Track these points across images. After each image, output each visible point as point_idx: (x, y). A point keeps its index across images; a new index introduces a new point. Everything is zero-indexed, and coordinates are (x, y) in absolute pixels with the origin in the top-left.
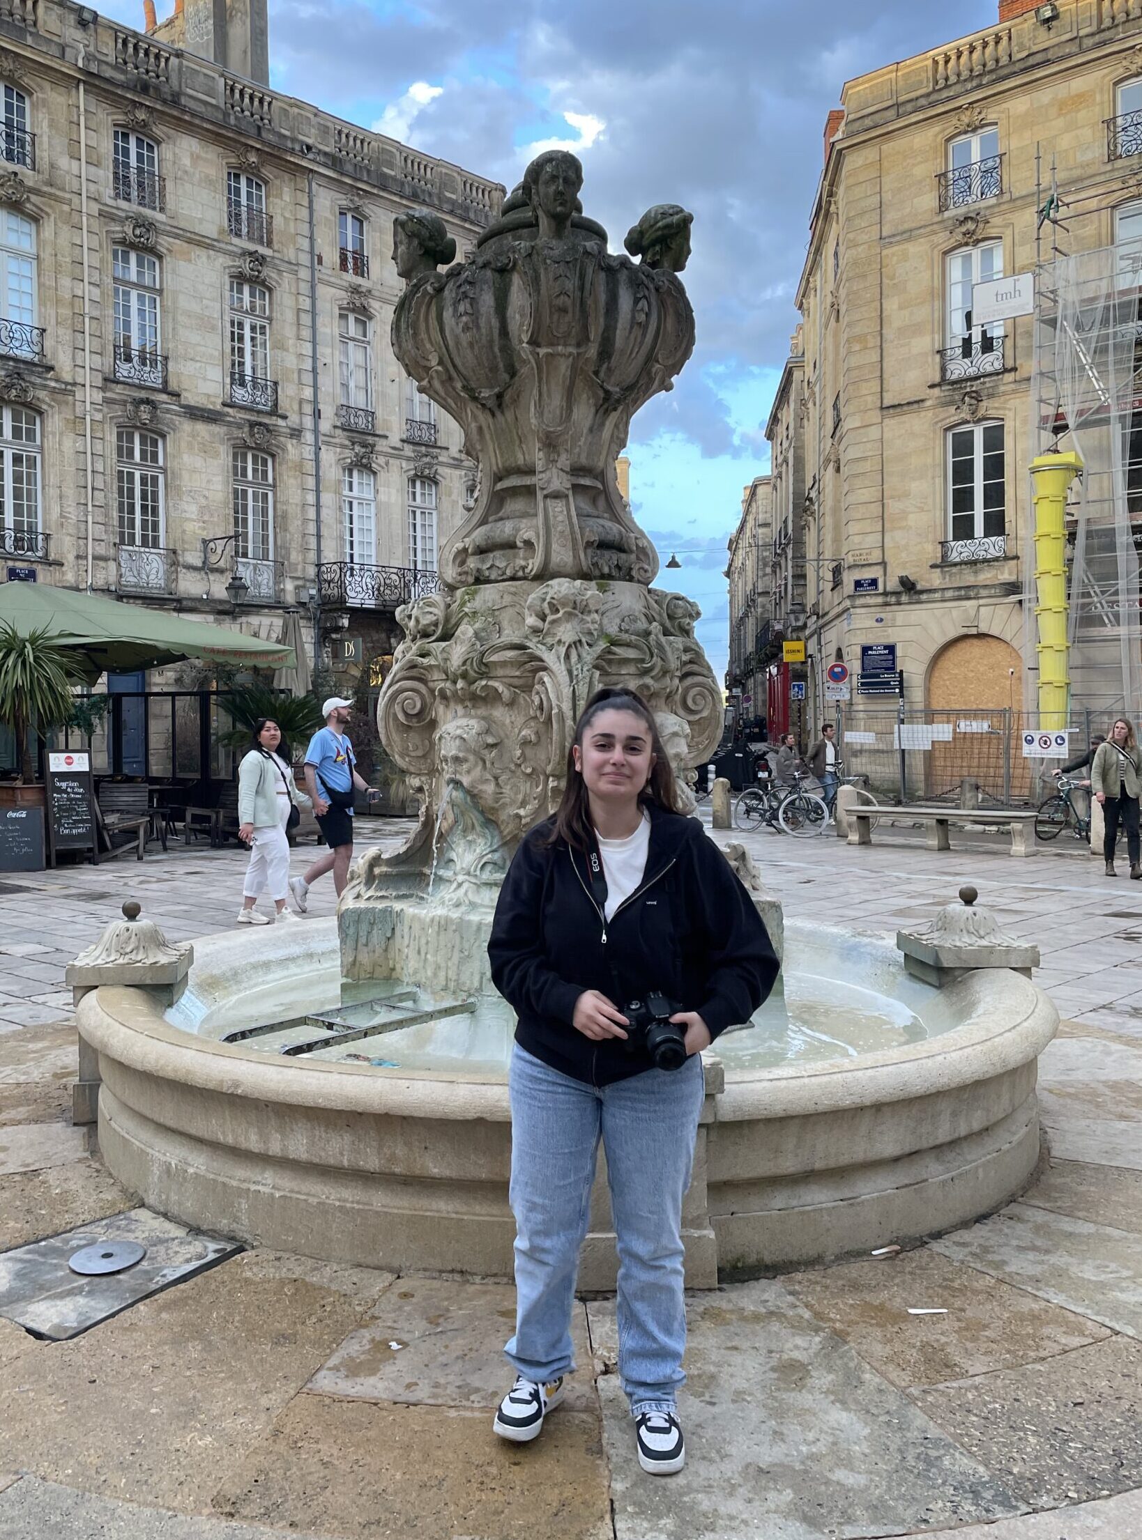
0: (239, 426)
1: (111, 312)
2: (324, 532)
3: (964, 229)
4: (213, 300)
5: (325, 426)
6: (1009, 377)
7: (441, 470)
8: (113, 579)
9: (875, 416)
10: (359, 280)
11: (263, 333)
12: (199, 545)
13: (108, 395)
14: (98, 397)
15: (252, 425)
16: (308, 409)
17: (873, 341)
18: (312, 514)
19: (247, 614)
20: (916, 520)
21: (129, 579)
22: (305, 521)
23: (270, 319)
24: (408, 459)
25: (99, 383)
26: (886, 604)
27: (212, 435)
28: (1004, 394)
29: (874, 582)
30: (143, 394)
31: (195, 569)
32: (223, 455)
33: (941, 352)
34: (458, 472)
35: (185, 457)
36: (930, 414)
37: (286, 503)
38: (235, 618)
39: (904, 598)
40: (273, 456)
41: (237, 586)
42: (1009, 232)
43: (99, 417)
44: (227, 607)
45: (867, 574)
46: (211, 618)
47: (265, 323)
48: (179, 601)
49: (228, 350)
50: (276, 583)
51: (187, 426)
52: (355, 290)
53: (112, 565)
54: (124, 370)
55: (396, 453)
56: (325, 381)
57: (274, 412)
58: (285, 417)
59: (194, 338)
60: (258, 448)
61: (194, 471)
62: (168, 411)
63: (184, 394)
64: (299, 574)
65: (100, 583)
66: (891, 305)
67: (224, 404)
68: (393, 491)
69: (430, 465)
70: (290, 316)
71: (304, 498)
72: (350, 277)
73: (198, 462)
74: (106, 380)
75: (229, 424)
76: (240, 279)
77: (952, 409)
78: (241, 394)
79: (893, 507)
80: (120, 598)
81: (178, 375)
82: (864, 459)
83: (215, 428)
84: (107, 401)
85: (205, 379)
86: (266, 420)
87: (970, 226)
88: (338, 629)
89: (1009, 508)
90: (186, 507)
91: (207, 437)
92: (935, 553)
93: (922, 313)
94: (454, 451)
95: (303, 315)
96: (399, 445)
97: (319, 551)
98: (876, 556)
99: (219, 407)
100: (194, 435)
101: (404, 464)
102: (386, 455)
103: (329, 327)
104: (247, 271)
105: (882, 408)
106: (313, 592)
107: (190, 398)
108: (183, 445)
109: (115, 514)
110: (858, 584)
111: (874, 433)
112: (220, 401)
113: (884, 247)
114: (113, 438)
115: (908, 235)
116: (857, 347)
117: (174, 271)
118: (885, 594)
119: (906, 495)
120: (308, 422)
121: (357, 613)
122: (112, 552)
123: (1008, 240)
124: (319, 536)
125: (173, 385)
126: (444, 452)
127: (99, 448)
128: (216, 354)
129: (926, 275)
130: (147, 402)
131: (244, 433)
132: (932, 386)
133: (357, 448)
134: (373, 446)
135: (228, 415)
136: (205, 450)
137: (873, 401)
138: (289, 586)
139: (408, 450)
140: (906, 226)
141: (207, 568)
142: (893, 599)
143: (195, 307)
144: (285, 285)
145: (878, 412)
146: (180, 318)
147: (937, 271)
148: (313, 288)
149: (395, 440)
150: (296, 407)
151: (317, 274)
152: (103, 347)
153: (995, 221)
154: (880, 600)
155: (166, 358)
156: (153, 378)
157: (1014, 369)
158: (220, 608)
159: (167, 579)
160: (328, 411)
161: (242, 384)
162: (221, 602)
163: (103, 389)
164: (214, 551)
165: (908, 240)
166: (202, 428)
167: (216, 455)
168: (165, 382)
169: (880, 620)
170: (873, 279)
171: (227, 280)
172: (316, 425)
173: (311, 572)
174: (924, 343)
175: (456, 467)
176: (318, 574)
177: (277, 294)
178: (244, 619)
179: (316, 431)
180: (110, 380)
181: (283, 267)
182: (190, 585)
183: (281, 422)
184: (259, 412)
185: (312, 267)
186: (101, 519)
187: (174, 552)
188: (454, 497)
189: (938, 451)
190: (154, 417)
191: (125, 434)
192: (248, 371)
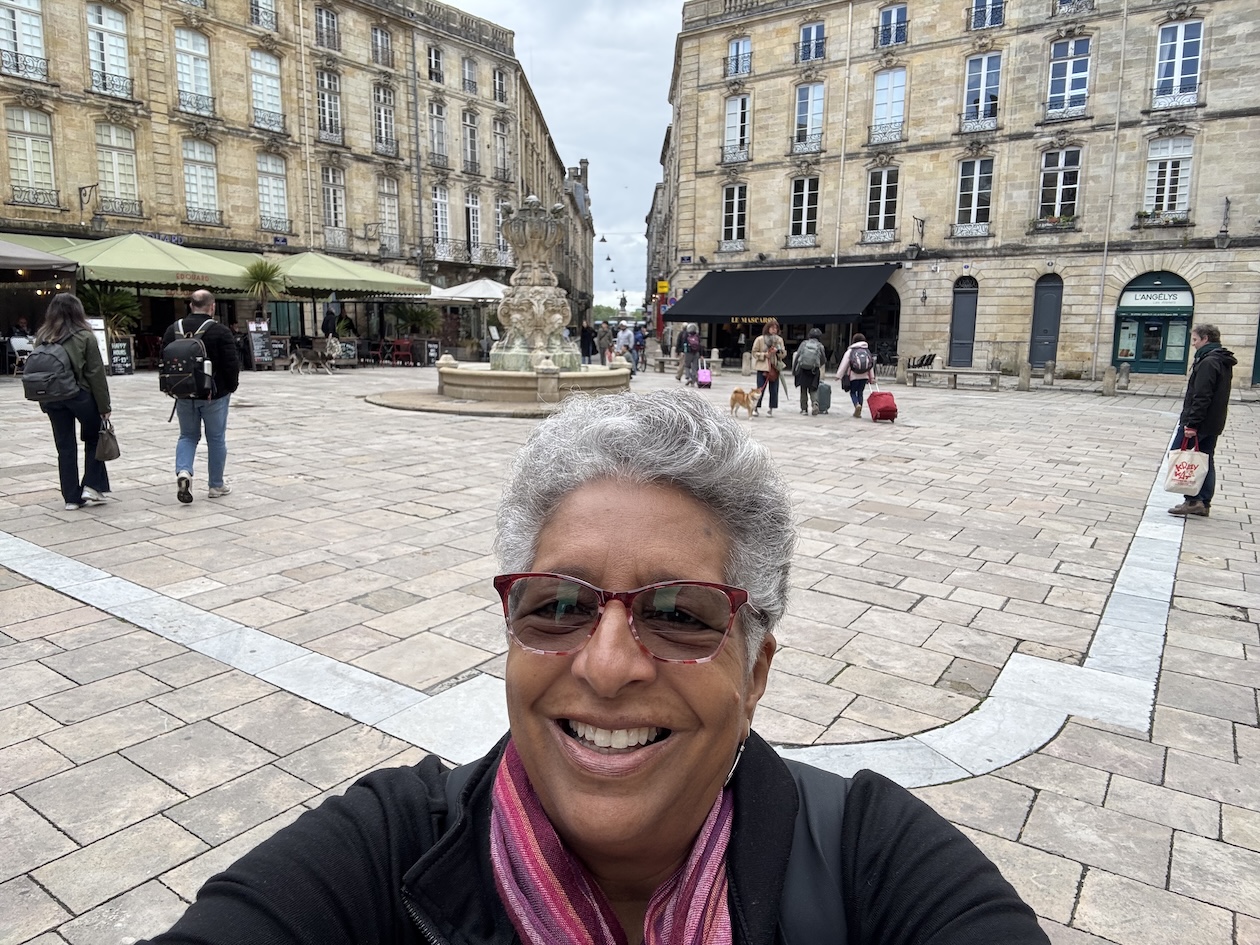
0: (380, 165)
1: (316, 105)
2: (424, 220)
3: (733, 88)
4: (366, 98)
5: (423, 165)
6: (750, 164)
7: (483, 188)
8: (322, 243)
9: (693, 177)
10: (439, 85)
11: (390, 114)
12: (362, 227)
13: (317, 149)
14: (312, 150)
15: (387, 164)
16: (414, 155)
17: (693, 139)
18: (417, 211)
19: (387, 262)
20: (708, 229)
21: (330, 243)
22: (414, 214)
23: (394, 107)
24: (465, 182)
25: (312, 143)
26: (694, 269)
27: (367, 169)
28: (748, 171)
29: (689, 259)
30: (333, 149)
31: (362, 239)
32: (373, 180)
33: (722, 148)
34: (491, 189)
35: (355, 181)
36: (716, 178)
37: (404, 205)
38: (381, 264)
39: (702, 267)
40: (397, 180)
41: (383, 248)
42: (752, 92)
43: (313, 160)
44: (377, 258)
45: (687, 254)
46: (370, 264)
47: (392, 109)
48: (354, 255)
49: (374, 124)
50: (401, 247)
51: (355, 165)
52: (436, 91)
53: (322, 236)
54: (324, 135)
55: (459, 179)
56: (422, 141)
57: (397, 157)
58: (403, 160)
59: (357, 118)
60: (390, 175)
61: (359, 188)
62: (345, 157)
63: (353, 148)
64: (412, 242)
65: (317, 245)
66: (701, 121)
67: (373, 153)
68: (458, 199)
69: (476, 185)
70: (404, 105)
71: (413, 203)
72: (434, 83)
73: (361, 184)
74: (315, 141)
75: (376, 163)
76: (378, 86)
77: (725, 177)
78: (381, 147)
79: (699, 222)
80: (326, 253)
81: (349, 137)
82: (687, 197)
83: (370, 166)
84: (316, 152)
85: (362, 140)
86: (393, 161)
87: (737, 87)
88: (432, 271)
89: (746, 226)
90: (356, 206)
91: (365, 170)
92: (714, 245)
93: (714, 127)
94: (488, 178)
95: (410, 105)
96: (460, 174)
97: (421, 230)
98: (690, 246)
99: (370, 155)
100: (358, 169)
101: (463, 184)
102: (454, 180)
103: (424, 111)
104: (382, 82)
105: (696, 173)
106: (419, 251)
107: (356, 150)
108: (354, 174)
109: (322, 210)
110: (683, 259)
111: (692, 185)
112: (370, 151)
113: (699, 91)
114: (320, 171)
115: (710, 87)
116: (685, 140)
117: (346, 83)
118: (694, 264)
119: (704, 217)
120: (414, 162)
121: (442, 264)
122: (321, 230)
123: (752, 96)
124: (421, 222)
125: (347, 143)
126: (483, 179)
127: (314, 177)
128: (368, 126)
129: (717, 108)
130: (336, 152)
131: (383, 168)
132: (717, 165)
133: (439, 176)
134: (447, 175)
135: (374, 158)
136: (364, 177)
137: (691, 169)
138: (407, 248)
139: (465, 177)
140: (709, 82)
141: (367, 239)
142: (697, 267)
143: (357, 101)
144: (401, 89)
145: (693, 175)
146: (350, 108)
147: (722, 107)
148: (415, 90)
149: (458, 171)
150: (408, 154)
151: (417, 83)
152: (314, 123)
153: (747, 86)
154: (691, 267)
155: (343, 129)
156: (338, 140)
157: (752, 160)
158: (374, 259)
159: (348, 243)
160: (424, 157)
161: (380, 141)
162: (374, 256)
163: (314, 146)
164: (370, 230)
165: (711, 89)
166: (362, 165)
167: (369, 180)
168: (343, 141)
169: (691, 277)
170: (694, 107)
171: (372, 87)
172: (418, 163)
173: (417, 241)
174: (715, 142)
175: (490, 186)
176: (421, 242)
177: (397, 94)
178: (385, 265)
179: (418, 167)
180: (317, 141)
181: (401, 79)
182: (359, 247)
183: (401, 162)
184: (390, 157)
185: (415, 79)
186: (316, 213)
187: (351, 230)
188: (489, 202)
189: (718, 196)
190: (339, 160)
191: (325, 170)
192: (383, 135)
